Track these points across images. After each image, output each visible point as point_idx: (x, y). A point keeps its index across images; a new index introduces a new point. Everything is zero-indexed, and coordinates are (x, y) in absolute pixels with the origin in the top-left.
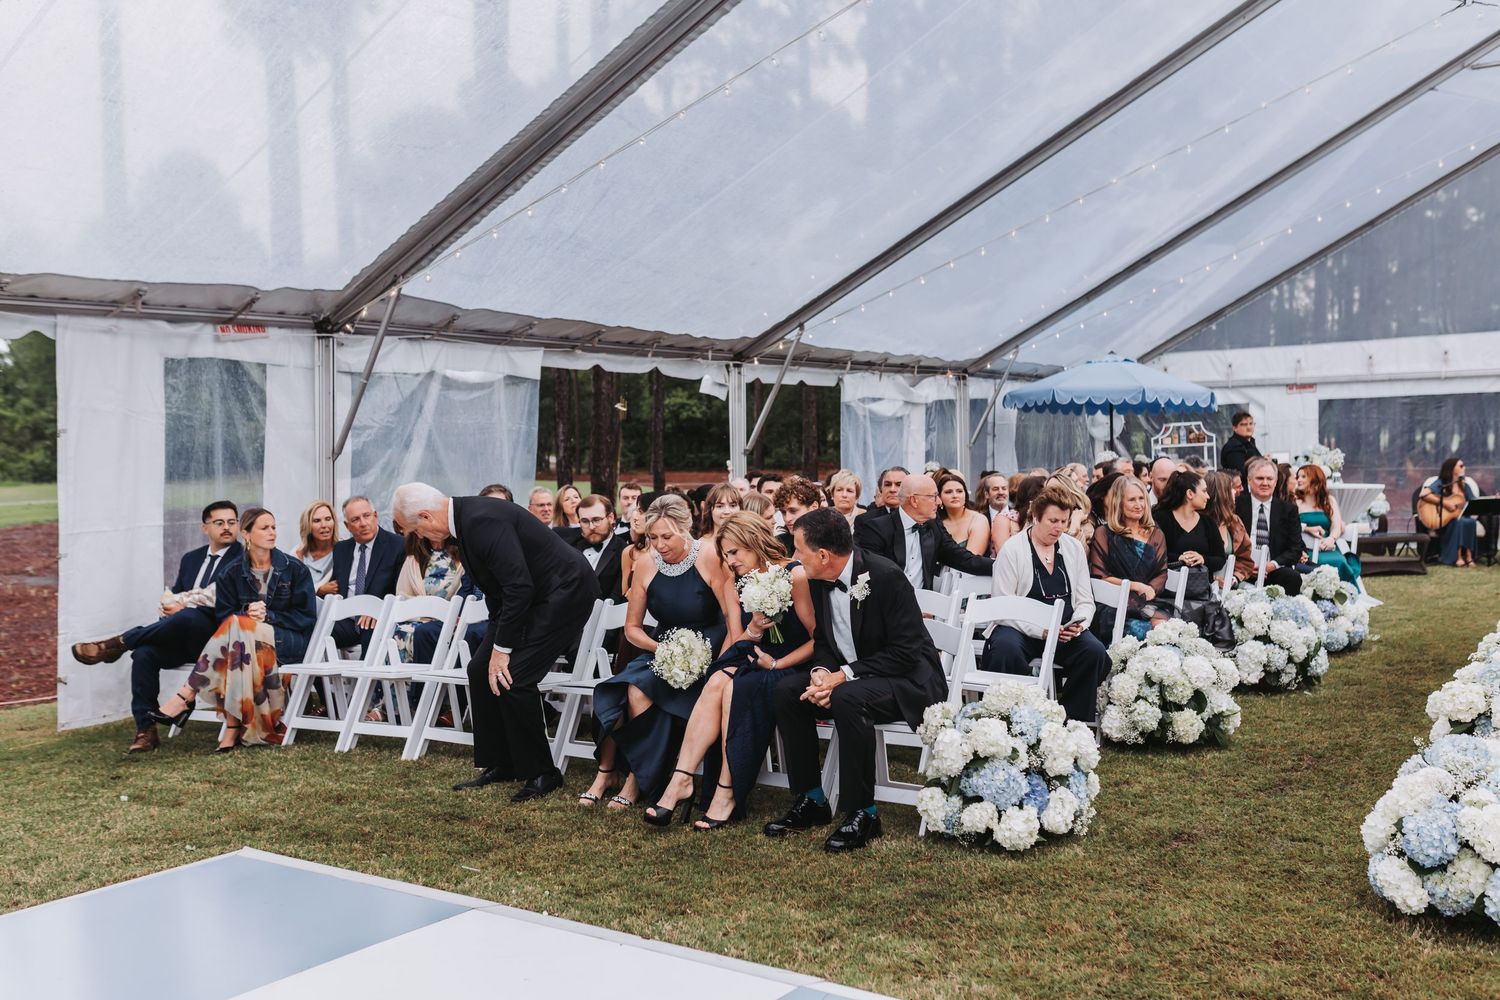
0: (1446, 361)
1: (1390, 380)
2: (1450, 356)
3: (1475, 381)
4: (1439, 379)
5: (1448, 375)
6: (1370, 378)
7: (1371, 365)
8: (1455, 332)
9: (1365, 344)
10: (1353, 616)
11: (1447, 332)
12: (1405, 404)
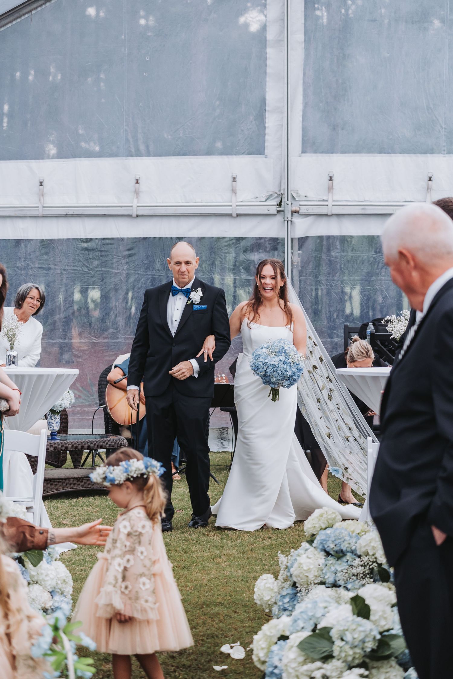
0: (137, 193)
1: (66, 216)
2: (143, 186)
3: (173, 221)
4: (129, 216)
5: (141, 211)
6: (41, 212)
7: (42, 194)
8: (148, 154)
9: (33, 163)
10: (50, 583)
11: (138, 154)
12: (86, 249)
